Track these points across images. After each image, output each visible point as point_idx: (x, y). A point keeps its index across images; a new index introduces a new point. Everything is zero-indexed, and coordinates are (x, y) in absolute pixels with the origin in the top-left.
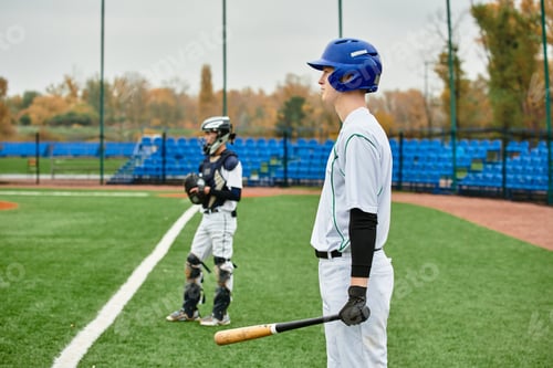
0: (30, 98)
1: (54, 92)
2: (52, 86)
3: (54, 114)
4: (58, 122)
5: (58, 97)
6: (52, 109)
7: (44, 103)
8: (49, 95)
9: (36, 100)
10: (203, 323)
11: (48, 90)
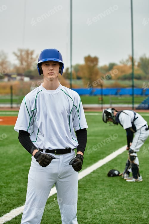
0: (112, 66)
1: (123, 63)
2: (123, 60)
3: (123, 74)
4: (125, 78)
5: (125, 66)
6: (122, 72)
7: (119, 69)
8: (121, 65)
9: (115, 67)
10: (127, 181)
11: (121, 62)
